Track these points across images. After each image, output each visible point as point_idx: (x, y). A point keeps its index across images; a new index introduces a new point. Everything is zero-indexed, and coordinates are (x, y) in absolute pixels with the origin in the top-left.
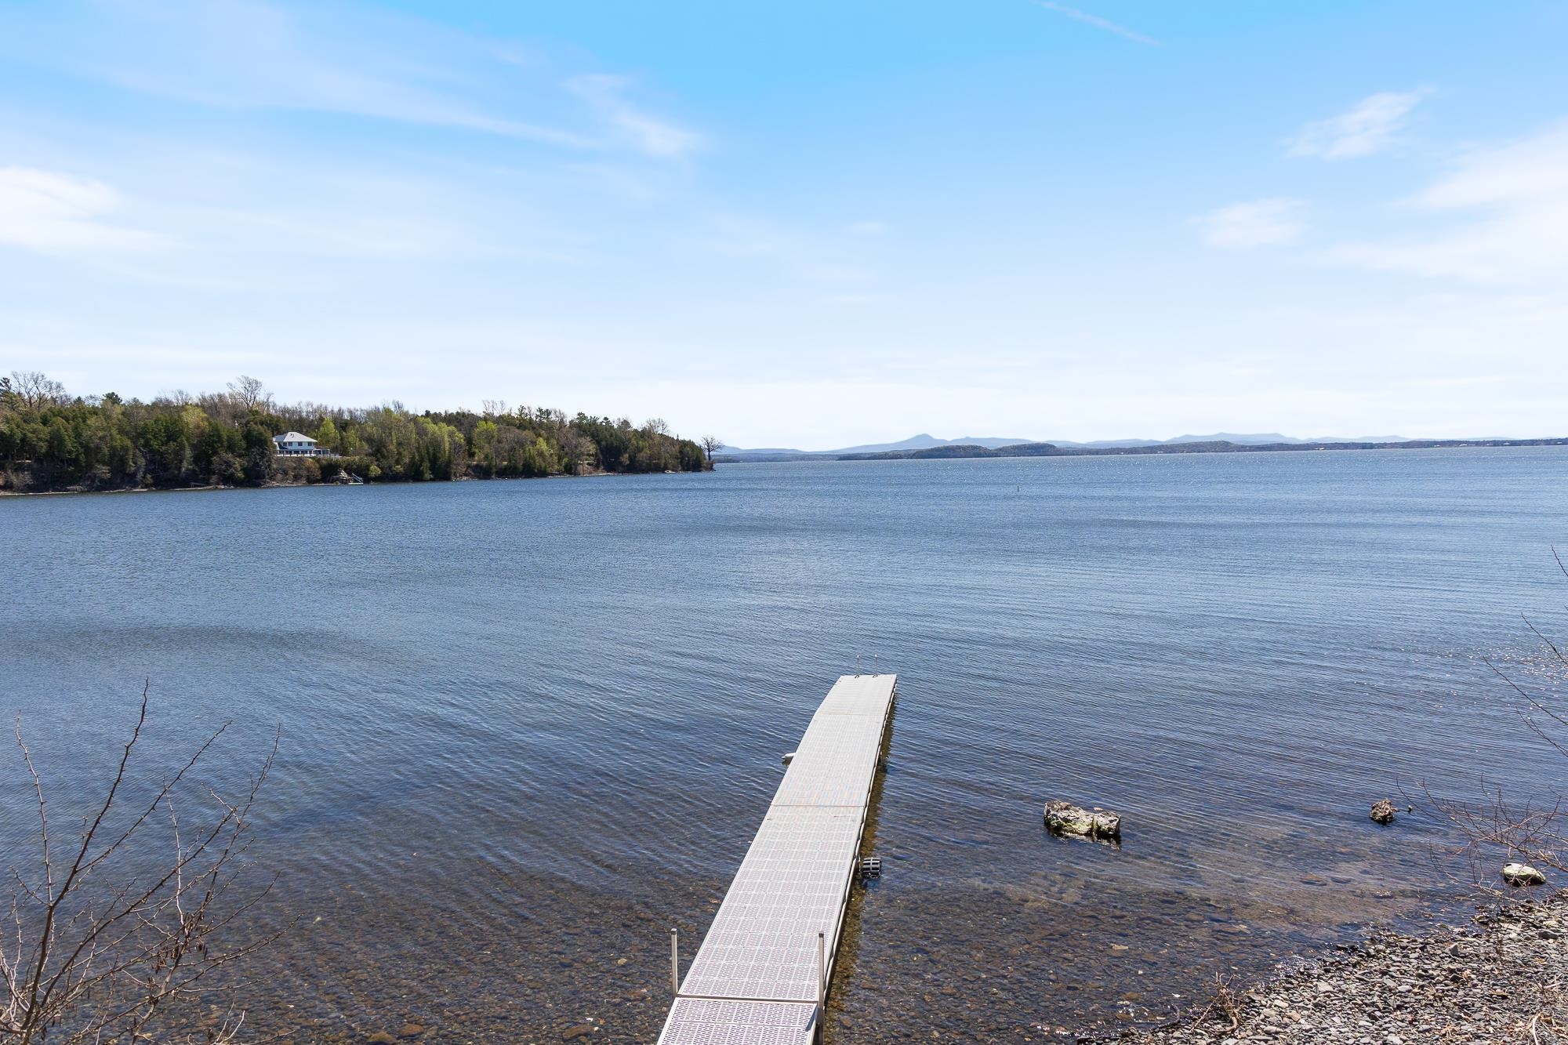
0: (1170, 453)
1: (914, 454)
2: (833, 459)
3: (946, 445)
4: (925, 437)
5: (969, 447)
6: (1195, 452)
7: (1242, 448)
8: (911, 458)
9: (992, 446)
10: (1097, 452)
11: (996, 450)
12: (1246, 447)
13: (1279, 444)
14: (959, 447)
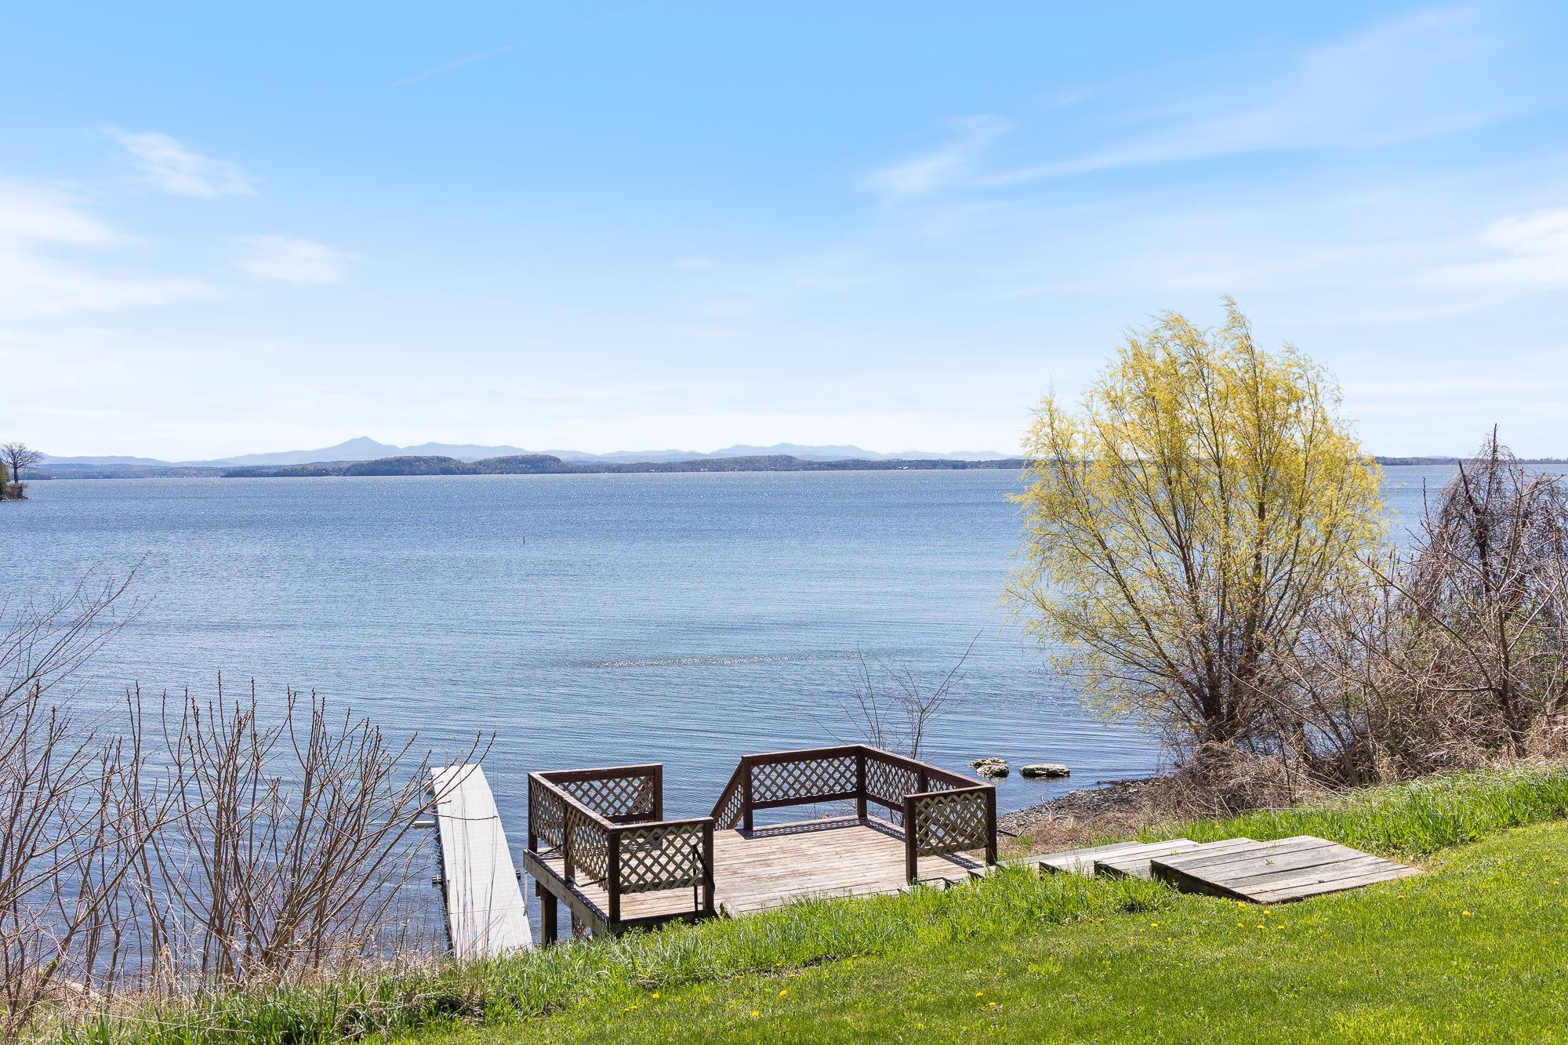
0: (718, 471)
1: (348, 469)
2: (215, 475)
3: (398, 455)
4: (365, 441)
5: (433, 459)
6: (748, 470)
7: (810, 466)
8: (344, 475)
9: (468, 458)
10: (618, 469)
11: (474, 464)
12: (815, 463)
13: (854, 461)
14: (418, 459)
